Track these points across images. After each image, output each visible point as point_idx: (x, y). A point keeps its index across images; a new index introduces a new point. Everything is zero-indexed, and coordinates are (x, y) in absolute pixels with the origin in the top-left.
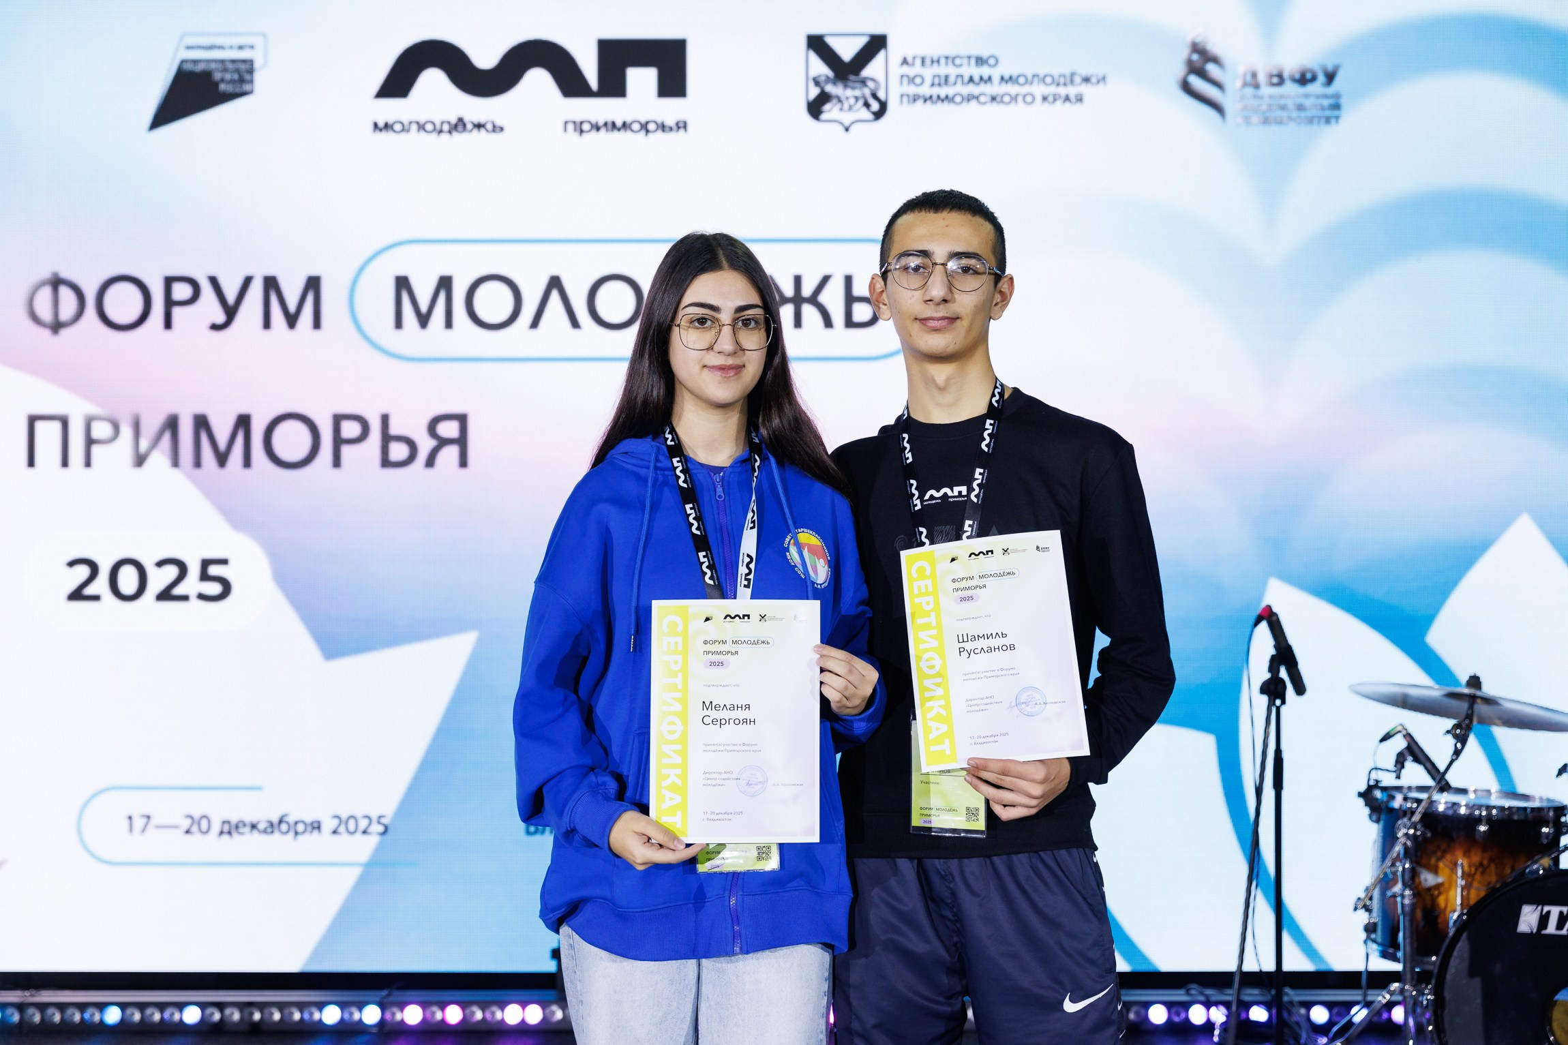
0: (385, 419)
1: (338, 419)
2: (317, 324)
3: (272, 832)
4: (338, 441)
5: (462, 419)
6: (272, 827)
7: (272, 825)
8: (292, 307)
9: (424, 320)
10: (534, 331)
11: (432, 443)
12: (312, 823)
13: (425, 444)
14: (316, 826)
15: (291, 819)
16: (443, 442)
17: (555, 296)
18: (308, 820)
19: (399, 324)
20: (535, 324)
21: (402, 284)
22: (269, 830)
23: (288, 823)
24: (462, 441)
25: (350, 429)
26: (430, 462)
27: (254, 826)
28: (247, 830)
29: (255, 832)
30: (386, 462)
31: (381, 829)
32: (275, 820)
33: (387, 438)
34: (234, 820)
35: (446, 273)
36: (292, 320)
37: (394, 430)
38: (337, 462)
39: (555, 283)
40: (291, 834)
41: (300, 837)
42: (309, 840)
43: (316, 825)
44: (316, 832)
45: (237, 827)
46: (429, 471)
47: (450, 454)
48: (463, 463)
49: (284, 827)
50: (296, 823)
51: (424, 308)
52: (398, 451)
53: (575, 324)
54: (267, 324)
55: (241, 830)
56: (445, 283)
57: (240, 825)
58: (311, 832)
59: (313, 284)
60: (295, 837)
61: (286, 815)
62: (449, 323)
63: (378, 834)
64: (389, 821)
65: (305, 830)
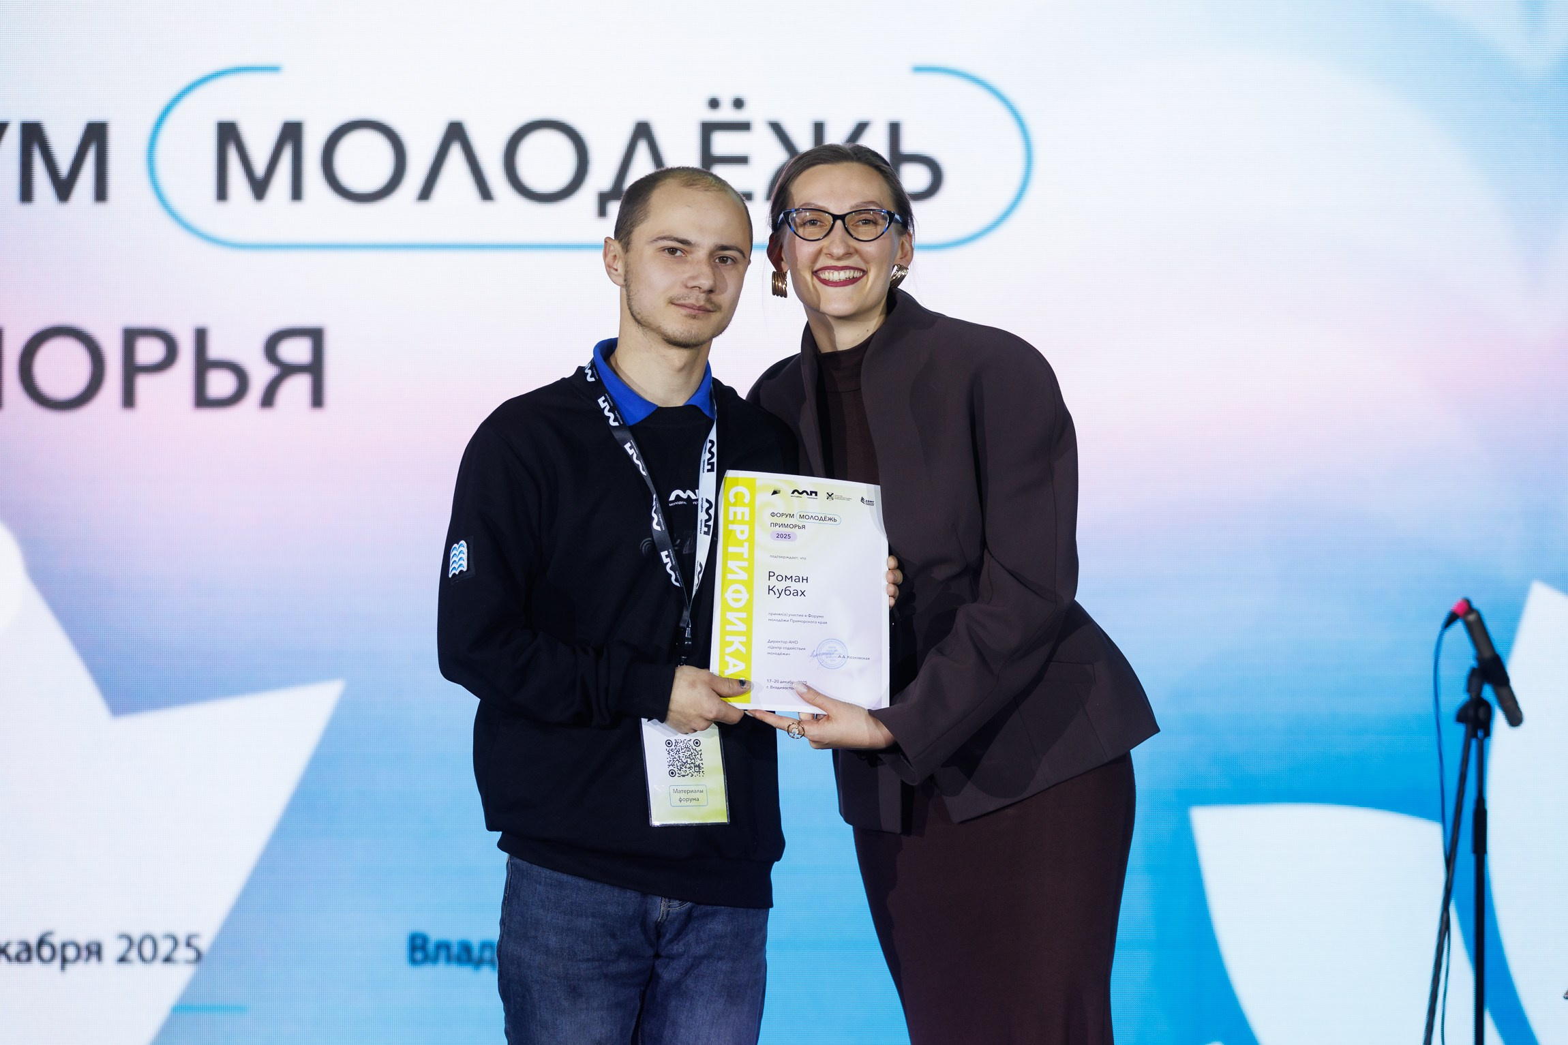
0: (201, 336)
1: (131, 336)
2: (101, 194)
3: (29, 959)
4: (131, 370)
5: (316, 336)
7: (28, 948)
8: (64, 167)
9: (259, 188)
10: (424, 205)
11: (270, 371)
12: (88, 948)
13: (261, 374)
14: (95, 951)
15: (57, 940)
16: (287, 370)
17: (456, 153)
18: (83, 941)
19: (222, 194)
20: (425, 193)
21: (228, 134)
22: (24, 956)
24: (315, 369)
25: (148, 351)
26: (268, 400)
30: (202, 400)
31: (191, 954)
32: (33, 942)
33: (203, 365)
35: (293, 117)
36: (64, 189)
37: (215, 351)
38: (129, 400)
39: (456, 133)
40: (57, 962)
41: (69, 967)
43: (94, 948)
44: (94, 959)
46: (268, 414)
47: (299, 386)
48: (317, 400)
49: (46, 952)
50: (64, 946)
51: (260, 169)
52: (220, 383)
53: (486, 193)
54: (26, 194)
56: (292, 133)
58: (88, 959)
59: (96, 134)
60: (63, 967)
61: (50, 933)
62: (297, 193)
63: (188, 962)
64: (203, 944)
65: (78, 957)
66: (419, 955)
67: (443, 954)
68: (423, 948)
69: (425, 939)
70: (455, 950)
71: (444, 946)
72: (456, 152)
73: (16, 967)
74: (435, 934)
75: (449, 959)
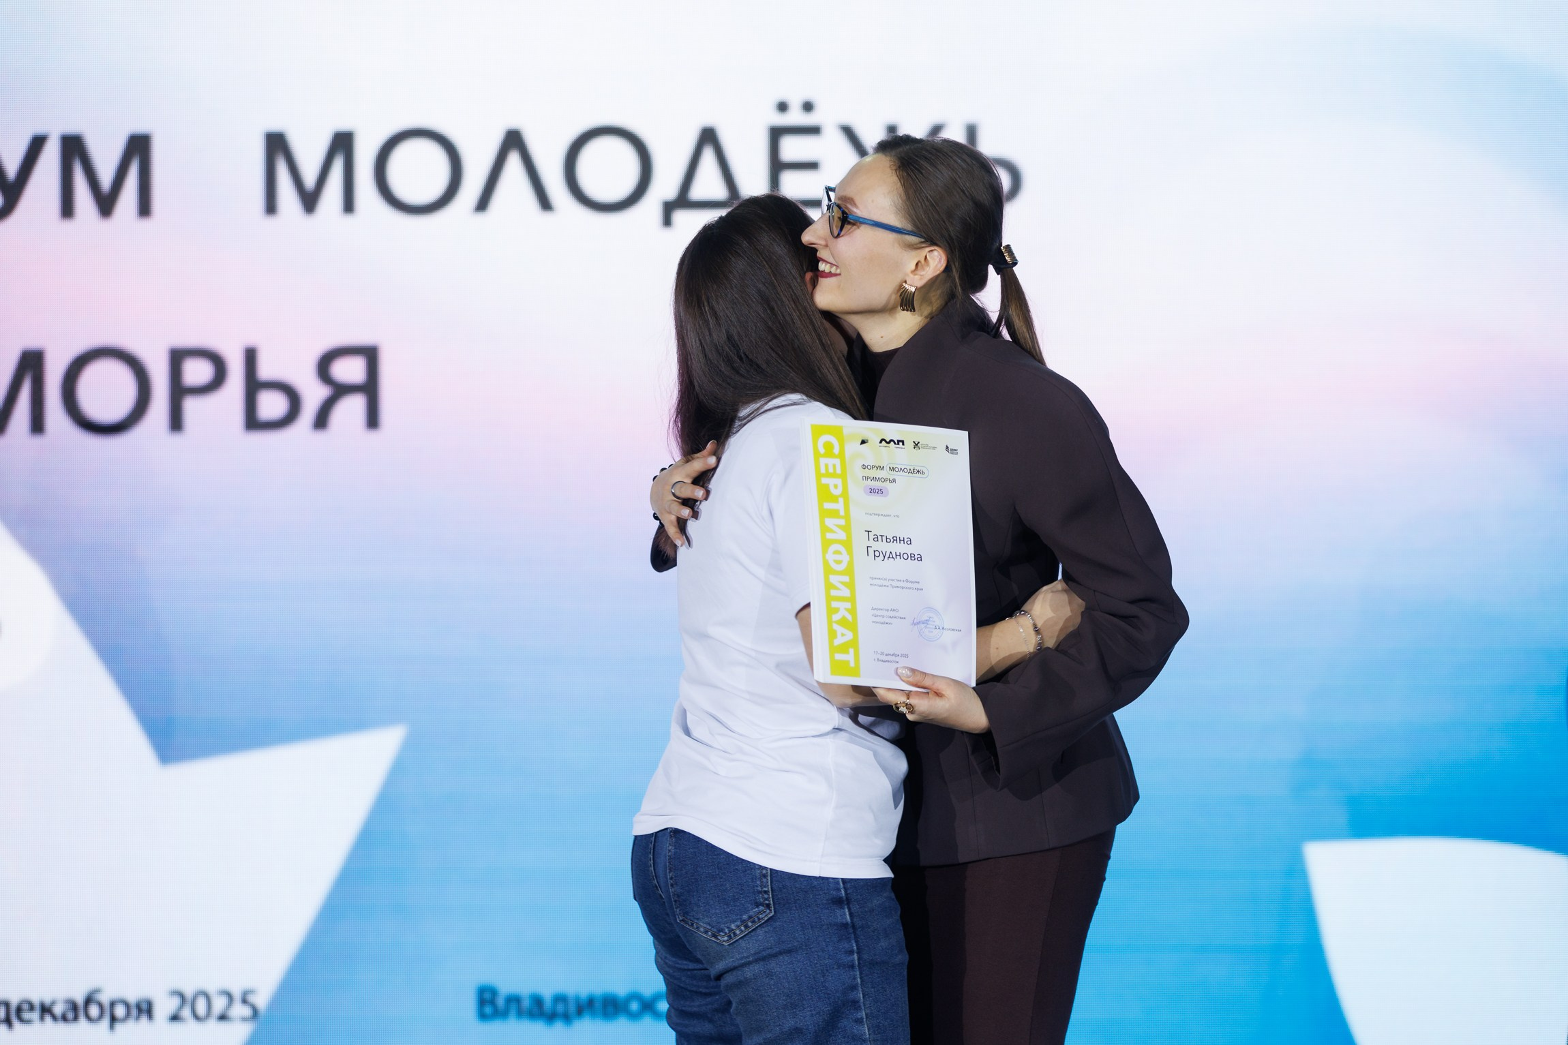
0: (251, 355)
1: (177, 357)
2: (145, 208)
3: (76, 1018)
4: (179, 391)
5: (370, 354)
6: (75, 1011)
7: (74, 1007)
8: (106, 183)
9: (310, 200)
10: (481, 216)
11: (323, 392)
12: (138, 1006)
13: (313, 394)
14: (145, 1009)
15: (105, 998)
16: (341, 390)
17: (514, 162)
18: (132, 998)
19: (271, 207)
20: (483, 204)
21: (276, 145)
22: (70, 1015)
23: (101, 1006)
24: (370, 389)
25: (197, 372)
26: (321, 422)
27: (46, 1010)
28: (35, 1015)
29: (48, 1018)
30: (252, 423)
31: (247, 1011)
32: (80, 999)
33: (254, 385)
34: (14, 1001)
35: (344, 126)
36: (106, 203)
37: (265, 372)
38: (176, 424)
39: (513, 141)
40: (106, 1022)
41: (119, 1027)
42: (133, 1031)
43: (144, 1006)
44: (144, 1019)
45: (19, 1010)
46: (320, 435)
47: (352, 408)
48: (373, 422)
49: (94, 1011)
50: (112, 1004)
52: (272, 405)
53: (545, 204)
54: (67, 211)
55: (26, 1015)
56: (342, 143)
57: (25, 1007)
58: (138, 1018)
59: (138, 147)
60: (112, 1027)
61: (97, 991)
62: (349, 205)
63: (244, 1019)
64: (261, 1000)
65: (128, 1015)
66: (488, 1010)
67: (513, 1007)
68: (492, 1002)
69: (494, 992)
70: (526, 1003)
71: (514, 1000)
72: (514, 160)
73: (62, 1027)
74: (506, 987)
75: (520, 1014)
